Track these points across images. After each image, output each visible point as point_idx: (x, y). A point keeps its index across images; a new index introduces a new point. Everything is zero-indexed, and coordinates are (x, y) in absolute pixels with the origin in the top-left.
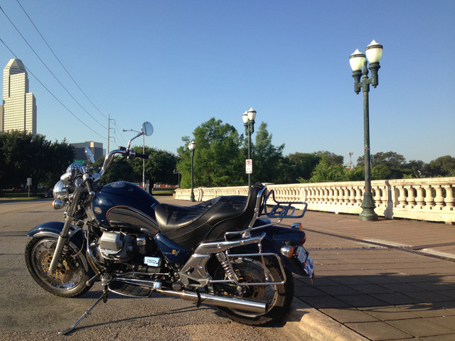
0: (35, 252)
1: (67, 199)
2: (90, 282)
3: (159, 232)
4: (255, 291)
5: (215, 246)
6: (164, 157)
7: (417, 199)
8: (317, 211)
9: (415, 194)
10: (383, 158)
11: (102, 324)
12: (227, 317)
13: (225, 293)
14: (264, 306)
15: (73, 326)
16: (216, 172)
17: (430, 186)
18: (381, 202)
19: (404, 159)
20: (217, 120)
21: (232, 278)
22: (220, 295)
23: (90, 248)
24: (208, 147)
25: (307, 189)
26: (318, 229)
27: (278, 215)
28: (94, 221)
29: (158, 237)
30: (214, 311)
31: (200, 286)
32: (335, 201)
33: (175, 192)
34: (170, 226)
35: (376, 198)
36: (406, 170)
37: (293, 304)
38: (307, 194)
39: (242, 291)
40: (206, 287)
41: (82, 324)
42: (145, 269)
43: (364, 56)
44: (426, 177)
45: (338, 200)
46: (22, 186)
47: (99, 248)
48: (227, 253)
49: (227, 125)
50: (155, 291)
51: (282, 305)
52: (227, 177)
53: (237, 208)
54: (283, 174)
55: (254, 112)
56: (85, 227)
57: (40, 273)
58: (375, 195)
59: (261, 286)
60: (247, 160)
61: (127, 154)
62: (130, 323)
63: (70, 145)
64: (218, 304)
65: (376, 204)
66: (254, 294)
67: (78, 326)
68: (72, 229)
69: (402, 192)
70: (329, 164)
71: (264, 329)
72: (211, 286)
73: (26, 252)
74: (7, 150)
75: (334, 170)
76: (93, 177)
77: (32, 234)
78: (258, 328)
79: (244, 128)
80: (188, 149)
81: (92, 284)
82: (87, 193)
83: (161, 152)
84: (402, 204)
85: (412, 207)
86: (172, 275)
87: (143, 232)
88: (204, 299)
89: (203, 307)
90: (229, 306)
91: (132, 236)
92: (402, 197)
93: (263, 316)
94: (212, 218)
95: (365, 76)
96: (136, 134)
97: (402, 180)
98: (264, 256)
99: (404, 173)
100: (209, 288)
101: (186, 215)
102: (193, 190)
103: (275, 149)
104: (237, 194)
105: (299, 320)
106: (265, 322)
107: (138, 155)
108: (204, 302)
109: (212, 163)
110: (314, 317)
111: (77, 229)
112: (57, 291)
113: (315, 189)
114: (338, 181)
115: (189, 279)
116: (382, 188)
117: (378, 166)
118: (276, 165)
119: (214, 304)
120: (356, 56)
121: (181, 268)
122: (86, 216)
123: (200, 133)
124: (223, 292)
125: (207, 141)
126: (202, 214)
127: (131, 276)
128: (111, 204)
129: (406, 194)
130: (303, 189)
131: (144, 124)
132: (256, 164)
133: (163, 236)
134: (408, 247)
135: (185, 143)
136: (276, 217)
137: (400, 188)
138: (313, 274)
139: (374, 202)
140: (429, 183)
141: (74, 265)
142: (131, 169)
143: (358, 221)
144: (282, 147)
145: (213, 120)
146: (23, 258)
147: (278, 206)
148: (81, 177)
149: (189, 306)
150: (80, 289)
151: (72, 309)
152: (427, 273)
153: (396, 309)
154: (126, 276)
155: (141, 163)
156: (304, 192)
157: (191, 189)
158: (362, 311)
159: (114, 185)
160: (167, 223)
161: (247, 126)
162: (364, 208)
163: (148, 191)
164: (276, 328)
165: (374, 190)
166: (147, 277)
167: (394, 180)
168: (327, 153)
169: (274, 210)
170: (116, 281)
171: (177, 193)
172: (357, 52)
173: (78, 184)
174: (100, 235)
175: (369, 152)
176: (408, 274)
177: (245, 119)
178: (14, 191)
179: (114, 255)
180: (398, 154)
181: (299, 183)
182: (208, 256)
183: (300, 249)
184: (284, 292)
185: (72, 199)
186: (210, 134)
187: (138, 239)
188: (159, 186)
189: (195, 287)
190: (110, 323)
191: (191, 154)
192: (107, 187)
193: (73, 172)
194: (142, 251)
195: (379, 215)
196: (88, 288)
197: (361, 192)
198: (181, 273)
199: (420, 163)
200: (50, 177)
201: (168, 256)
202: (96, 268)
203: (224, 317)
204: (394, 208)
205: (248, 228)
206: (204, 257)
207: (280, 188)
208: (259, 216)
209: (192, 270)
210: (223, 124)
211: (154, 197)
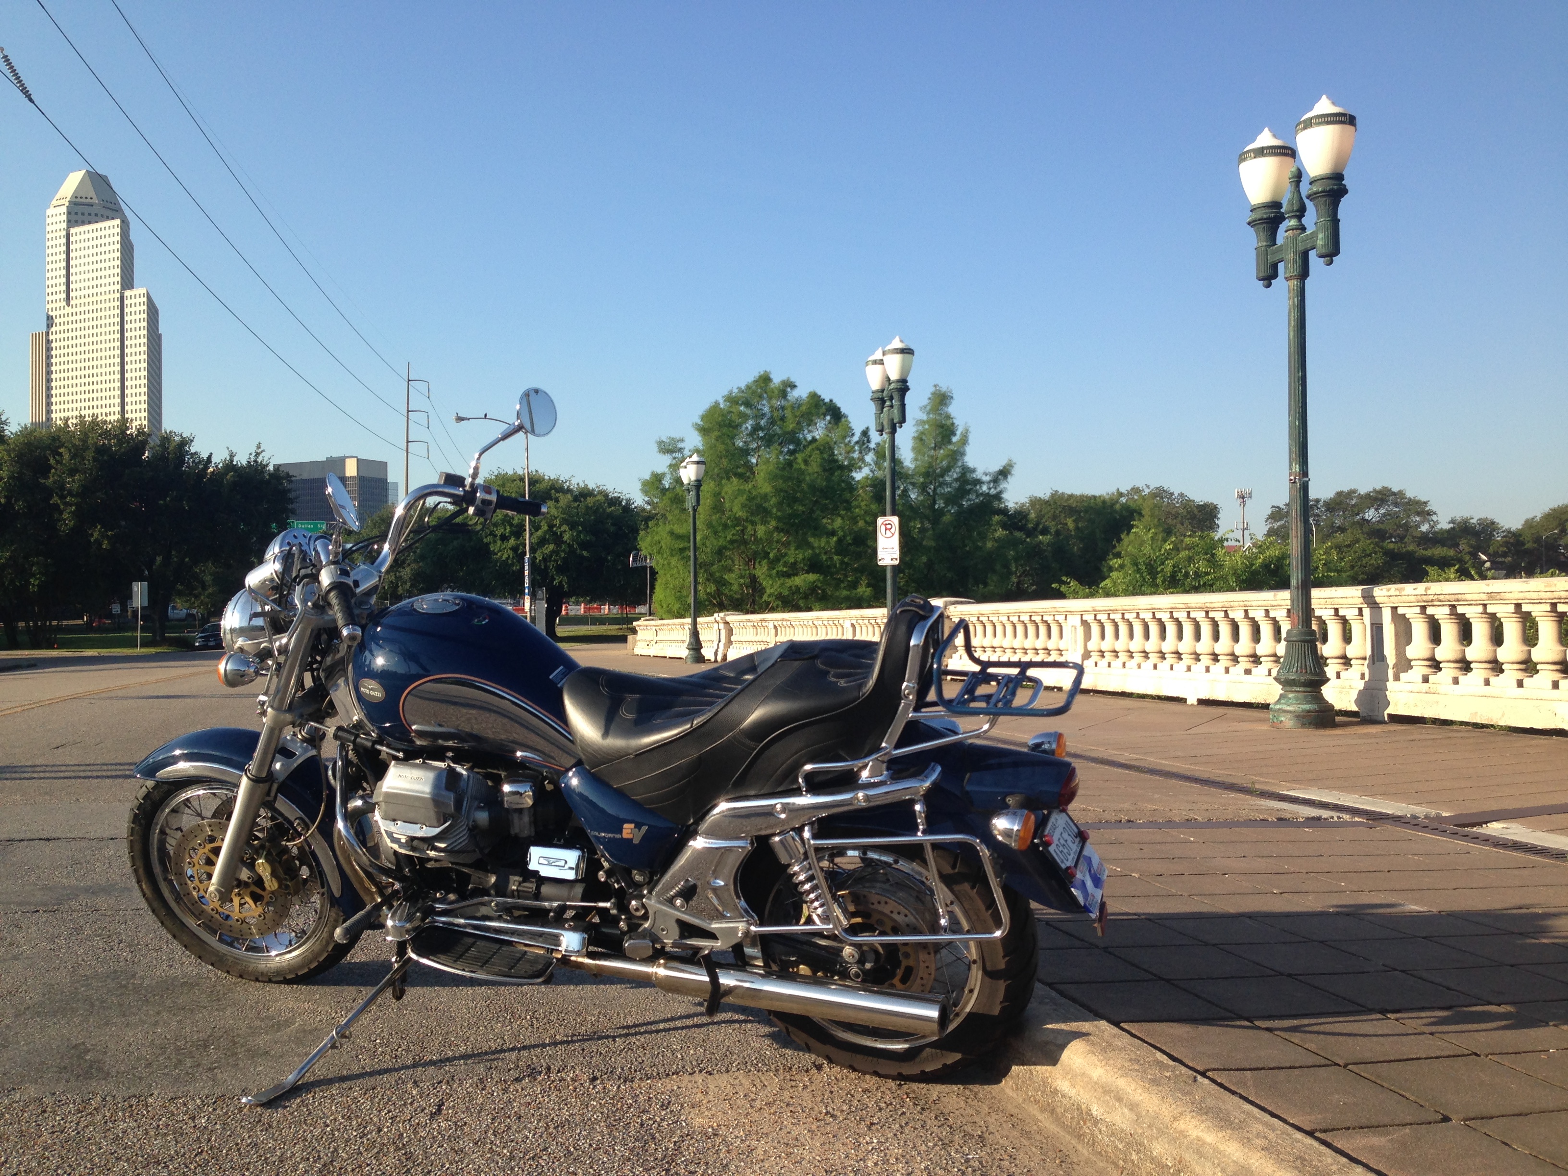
0: (163, 832)
1: (266, 654)
2: (347, 931)
3: (579, 764)
4: (904, 963)
5: (769, 813)
6: (596, 510)
7: (1474, 652)
8: (1123, 694)
9: (1466, 634)
10: (1358, 509)
11: (387, 1071)
12: (808, 1049)
13: (803, 969)
14: (933, 1013)
15: (291, 1078)
16: (777, 560)
17: (1518, 606)
18: (1346, 661)
19: (1429, 513)
20: (777, 379)
21: (825, 919)
22: (785, 974)
23: (347, 816)
24: (746, 473)
25: (1089, 618)
26: (1125, 757)
27: (983, 705)
28: (359, 726)
29: (575, 782)
30: (765, 1030)
31: (718, 944)
32: (1187, 660)
33: (634, 631)
34: (616, 742)
35: (1330, 648)
36: (1438, 551)
37: (1033, 1005)
38: (1088, 636)
39: (861, 961)
40: (738, 949)
41: (320, 1071)
42: (531, 886)
43: (1288, 152)
44: (1507, 576)
45: (1197, 657)
46: (116, 608)
47: (377, 816)
48: (807, 834)
49: (815, 400)
50: (565, 960)
51: (996, 1011)
52: (812, 577)
53: (842, 683)
54: (1006, 566)
55: (906, 351)
56: (330, 749)
57: (178, 898)
58: (1325, 639)
59: (924, 946)
60: (880, 520)
61: (469, 498)
62: (481, 1068)
63: (277, 468)
64: (777, 1006)
65: (1330, 670)
66: (900, 972)
67: (309, 1078)
68: (286, 753)
69: (1420, 629)
70: (1168, 532)
71: (936, 1090)
72: (753, 945)
73: (132, 832)
74: (62, 487)
75: (1183, 554)
76: (354, 575)
77: (150, 771)
78: (915, 1086)
79: (872, 408)
80: (679, 481)
81: (354, 936)
82: (334, 632)
83: (584, 494)
84: (1419, 669)
85: (1456, 681)
86: (623, 907)
87: (523, 764)
88: (731, 990)
89: (728, 1016)
90: (815, 1014)
91: (488, 776)
92: (1419, 646)
93: (932, 1045)
94: (757, 714)
95: (1293, 222)
96: (499, 430)
97: (1420, 588)
98: (935, 846)
99: (1430, 561)
100: (749, 951)
101: (669, 706)
102: (695, 624)
103: (979, 482)
104: (848, 636)
105: (1052, 1059)
106: (939, 1066)
107: (504, 502)
108: (730, 999)
109: (761, 530)
110: (1106, 1049)
111: (302, 753)
112: (237, 960)
113: (1117, 617)
114: (1196, 589)
115: (681, 923)
116: (1350, 614)
117: (1339, 537)
118: (983, 537)
119: (764, 1005)
120: (1261, 152)
121: (651, 884)
122: (331, 710)
123: (721, 425)
124: (796, 964)
125: (746, 452)
126: (721, 703)
127: (484, 910)
128: (415, 669)
129: (1435, 636)
130: (1075, 620)
131: (527, 395)
132: (915, 534)
133: (593, 778)
134: (1439, 818)
135: (667, 460)
136: (976, 712)
137: (1412, 613)
138: (1103, 906)
139: (1320, 662)
140: (1515, 597)
141: (293, 873)
142: (483, 552)
143: (1264, 727)
144: (1004, 473)
145: (765, 379)
146: (124, 850)
147: (983, 677)
148: (315, 578)
149: (682, 1010)
150: (316, 956)
151: (288, 1023)
152: (1497, 905)
153: (1390, 1024)
154: (469, 911)
155: (519, 532)
156: (1081, 630)
157: (688, 620)
158: (1268, 1030)
159: (426, 603)
160: (606, 734)
161: (881, 399)
162: (1286, 683)
163: (541, 627)
164: (976, 1088)
165: (1323, 624)
166: (538, 916)
167: (1393, 588)
168: (1160, 493)
169: (970, 690)
170: (434, 928)
171: (641, 635)
172: (1266, 139)
173: (304, 601)
174: (380, 771)
175: (1305, 488)
176: (1435, 910)
177: (874, 379)
178: (88, 628)
179: (429, 842)
180: (1410, 494)
181: (1061, 596)
182: (742, 845)
183: (1057, 821)
184: (1002, 965)
185: (283, 650)
186: (756, 428)
187: (506, 788)
188: (581, 609)
189: (698, 949)
190: (414, 1066)
191: (690, 500)
192: (401, 613)
193: (287, 559)
194: (522, 826)
195: (1337, 707)
196: (341, 950)
197: (1277, 630)
198: (652, 903)
199: (1488, 528)
200: (208, 578)
201: (610, 845)
202: (367, 883)
203: (798, 1048)
204: (1391, 684)
205: (878, 749)
206: (728, 850)
207: (997, 614)
208: (916, 709)
209: (688, 893)
210: (801, 393)
211: (562, 646)
